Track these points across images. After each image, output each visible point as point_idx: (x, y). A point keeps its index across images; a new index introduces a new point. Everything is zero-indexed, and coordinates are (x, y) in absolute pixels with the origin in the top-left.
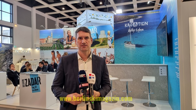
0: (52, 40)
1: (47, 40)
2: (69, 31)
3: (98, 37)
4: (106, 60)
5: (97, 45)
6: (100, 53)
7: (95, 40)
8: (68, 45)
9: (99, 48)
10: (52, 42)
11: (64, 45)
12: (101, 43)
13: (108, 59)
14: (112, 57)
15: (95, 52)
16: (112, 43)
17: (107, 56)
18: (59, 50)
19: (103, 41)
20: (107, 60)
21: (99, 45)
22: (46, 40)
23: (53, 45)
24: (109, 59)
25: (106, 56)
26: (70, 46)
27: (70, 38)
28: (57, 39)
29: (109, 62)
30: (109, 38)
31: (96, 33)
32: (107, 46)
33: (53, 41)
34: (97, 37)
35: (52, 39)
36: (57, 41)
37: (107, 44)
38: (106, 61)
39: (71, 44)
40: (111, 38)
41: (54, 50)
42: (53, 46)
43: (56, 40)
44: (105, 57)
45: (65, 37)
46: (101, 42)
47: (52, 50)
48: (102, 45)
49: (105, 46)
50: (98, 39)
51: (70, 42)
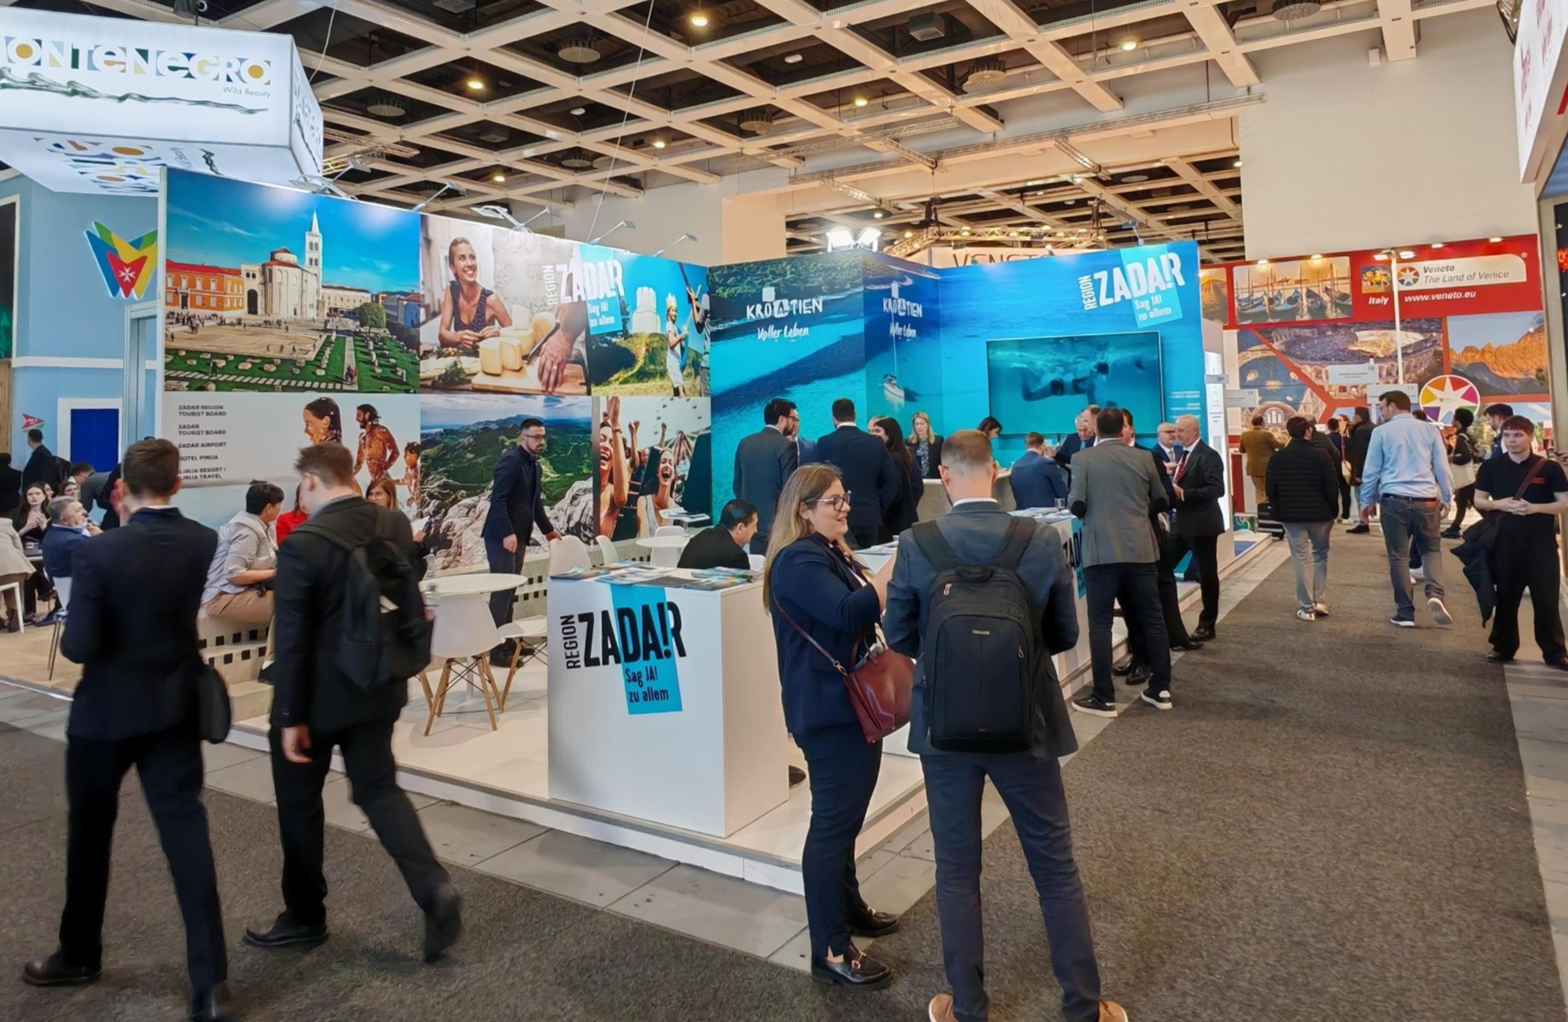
0: (311, 298)
1: (259, 289)
2: (462, 249)
3: (628, 326)
4: (662, 466)
5: (622, 375)
6: (637, 424)
7: (614, 340)
8: (450, 360)
9: (632, 394)
10: (311, 314)
11: (427, 354)
12: (641, 362)
13: (667, 464)
14: (683, 448)
15: (614, 421)
16: (683, 369)
17: (667, 443)
18: (380, 391)
19: (647, 350)
20: (666, 468)
21: (630, 373)
22: (255, 284)
23: (327, 343)
24: (674, 461)
25: (660, 445)
26: (467, 363)
27: (468, 299)
28: (367, 298)
29: (673, 477)
30: (673, 340)
31: (620, 297)
32: (665, 383)
33: (320, 304)
34: (625, 321)
35: (312, 285)
36: (359, 314)
37: (663, 374)
38: (660, 475)
39: (474, 352)
40: (679, 337)
41: (337, 398)
42: (321, 352)
43: (353, 301)
44: (658, 451)
45: (430, 291)
46: (641, 353)
47: (313, 397)
48: (643, 376)
49: (658, 382)
50: (626, 335)
51: (468, 335)
